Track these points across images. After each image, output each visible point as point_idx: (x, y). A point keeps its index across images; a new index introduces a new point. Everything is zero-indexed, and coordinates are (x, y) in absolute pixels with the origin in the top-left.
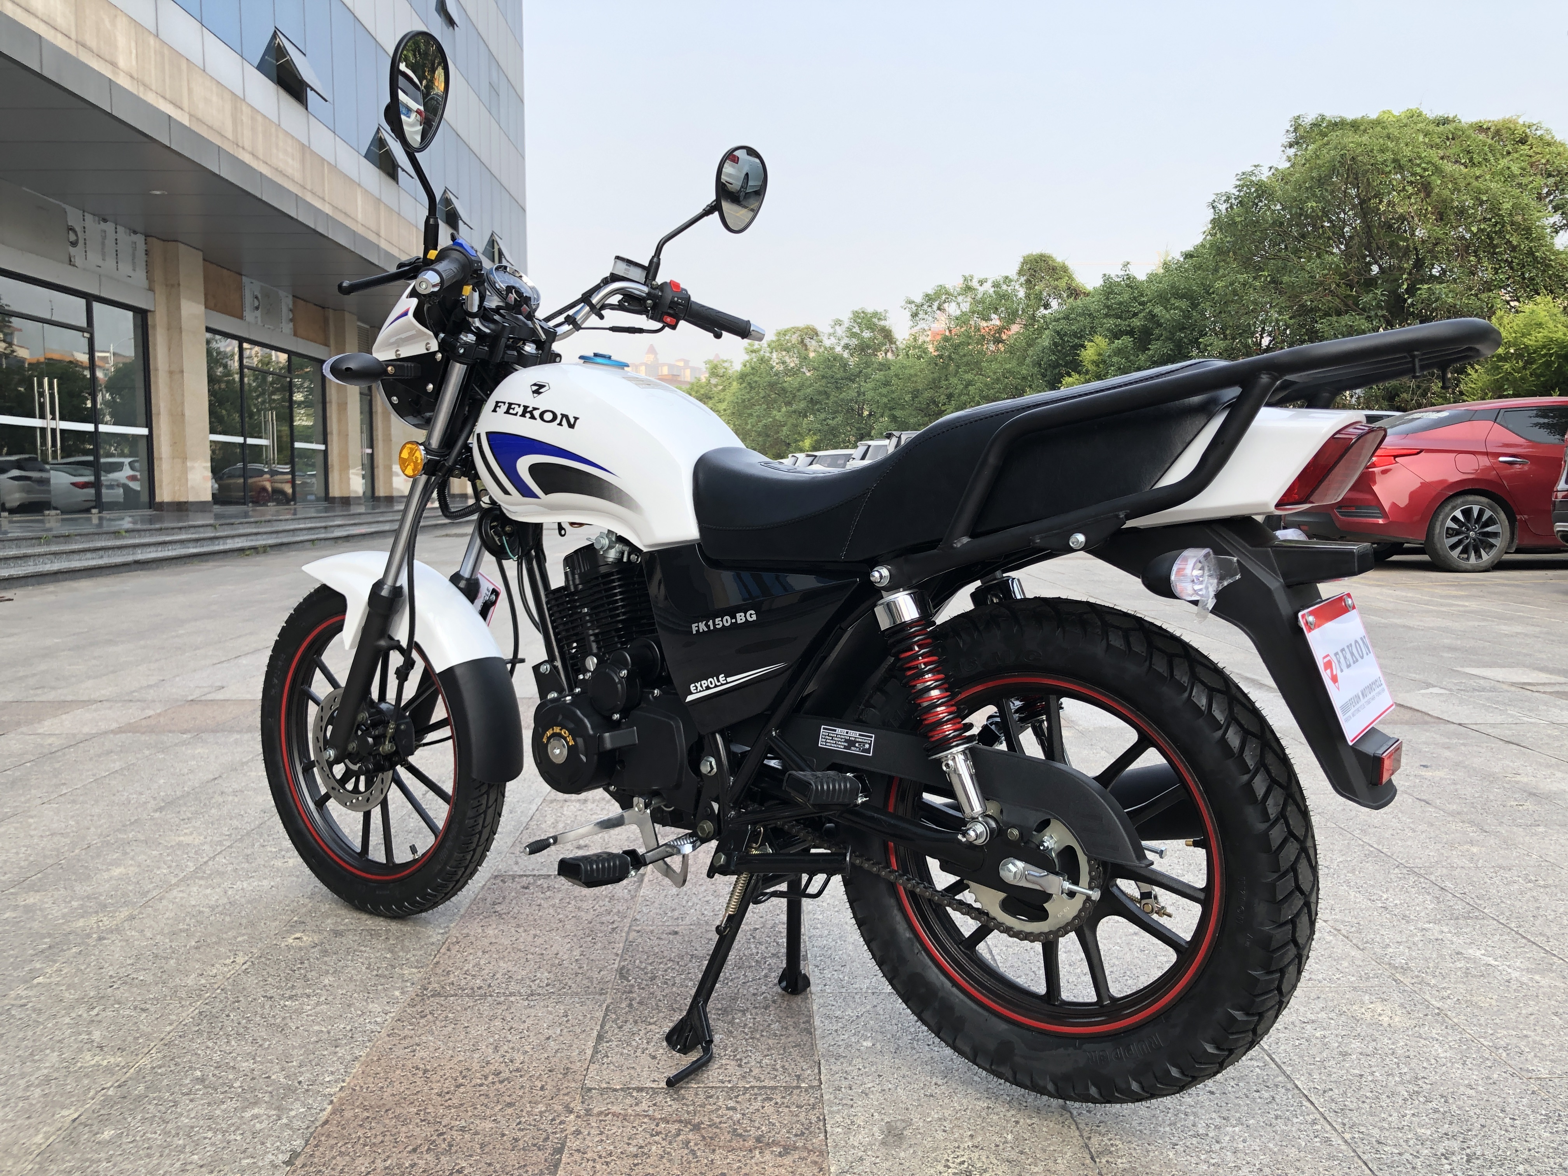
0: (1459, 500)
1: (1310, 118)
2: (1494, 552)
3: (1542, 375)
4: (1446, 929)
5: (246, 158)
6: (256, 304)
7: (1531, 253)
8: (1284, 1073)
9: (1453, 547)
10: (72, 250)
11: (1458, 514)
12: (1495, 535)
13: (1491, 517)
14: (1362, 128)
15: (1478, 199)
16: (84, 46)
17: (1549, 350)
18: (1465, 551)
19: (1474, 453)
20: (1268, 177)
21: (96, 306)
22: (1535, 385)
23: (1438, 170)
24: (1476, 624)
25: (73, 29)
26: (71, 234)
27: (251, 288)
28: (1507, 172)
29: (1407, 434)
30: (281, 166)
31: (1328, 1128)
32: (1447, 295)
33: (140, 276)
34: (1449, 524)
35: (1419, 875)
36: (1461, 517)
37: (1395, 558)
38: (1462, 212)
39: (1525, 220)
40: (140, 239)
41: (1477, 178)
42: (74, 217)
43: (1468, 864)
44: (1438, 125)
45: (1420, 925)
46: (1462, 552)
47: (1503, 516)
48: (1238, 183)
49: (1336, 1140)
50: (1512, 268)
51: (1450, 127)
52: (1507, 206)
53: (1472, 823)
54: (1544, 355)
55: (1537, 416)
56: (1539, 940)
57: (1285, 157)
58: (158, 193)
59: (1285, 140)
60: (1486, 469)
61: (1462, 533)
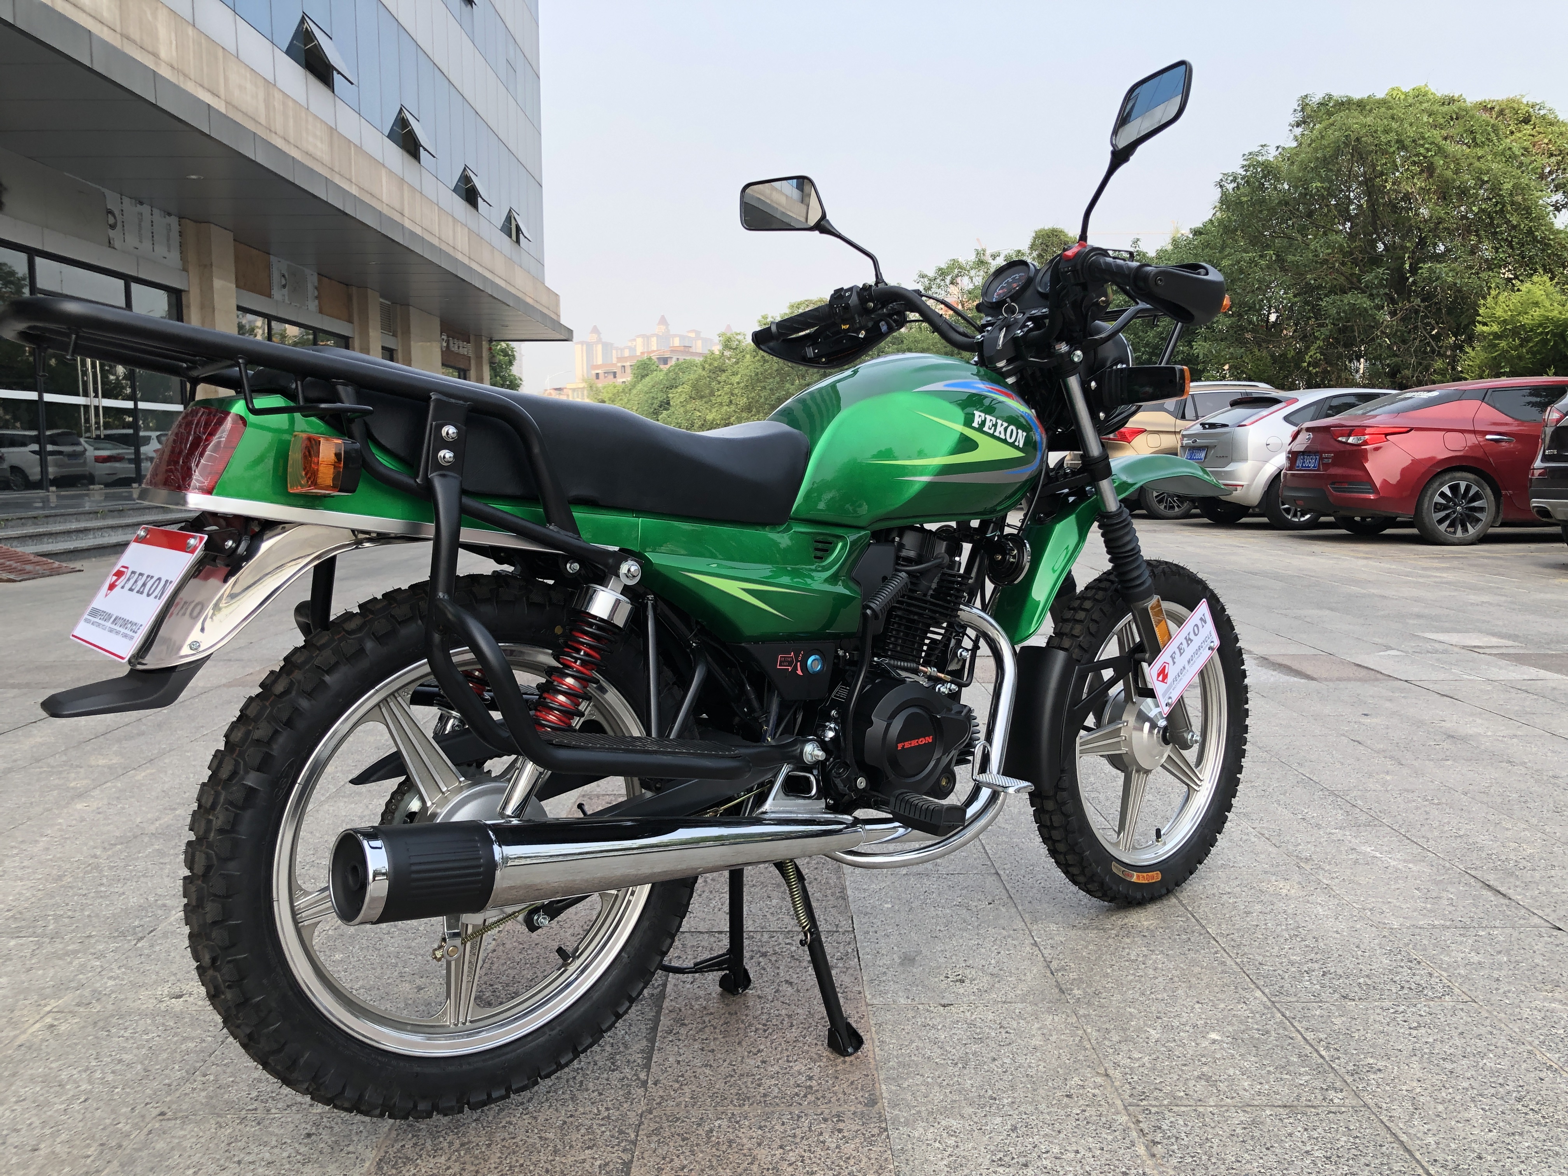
0: (1447, 478)
1: (1317, 97)
2: (1479, 526)
3: (1538, 352)
4: (1348, 833)
5: (279, 143)
6: (284, 282)
7: (1530, 232)
8: (1200, 924)
9: (1441, 521)
10: (111, 233)
11: (1446, 489)
12: (1481, 509)
13: (1477, 492)
14: (1368, 108)
15: (1479, 178)
16: (128, 38)
17: (1545, 328)
18: (1452, 525)
19: (1462, 431)
20: (1276, 157)
21: (134, 287)
22: (1532, 363)
23: (1440, 150)
24: (1448, 593)
25: (118, 23)
26: (110, 217)
27: (279, 266)
28: (1508, 153)
29: (1398, 412)
30: (311, 149)
31: (1225, 955)
32: (1447, 274)
33: (174, 257)
34: (1437, 499)
35: (1337, 796)
36: (1449, 493)
37: (1388, 531)
38: (1463, 192)
39: (1524, 200)
40: (173, 221)
41: (1479, 158)
42: (112, 201)
43: (1379, 787)
44: (1443, 104)
45: (1328, 830)
46: (1449, 526)
47: (1488, 491)
48: (1245, 163)
49: (1229, 962)
50: (1512, 248)
51: (1454, 107)
52: (1508, 186)
53: (1392, 758)
54: (1542, 333)
55: (1531, 395)
56: (1420, 841)
57: (1292, 136)
58: (193, 177)
59: (1292, 119)
60: (1473, 448)
61: (1450, 508)
